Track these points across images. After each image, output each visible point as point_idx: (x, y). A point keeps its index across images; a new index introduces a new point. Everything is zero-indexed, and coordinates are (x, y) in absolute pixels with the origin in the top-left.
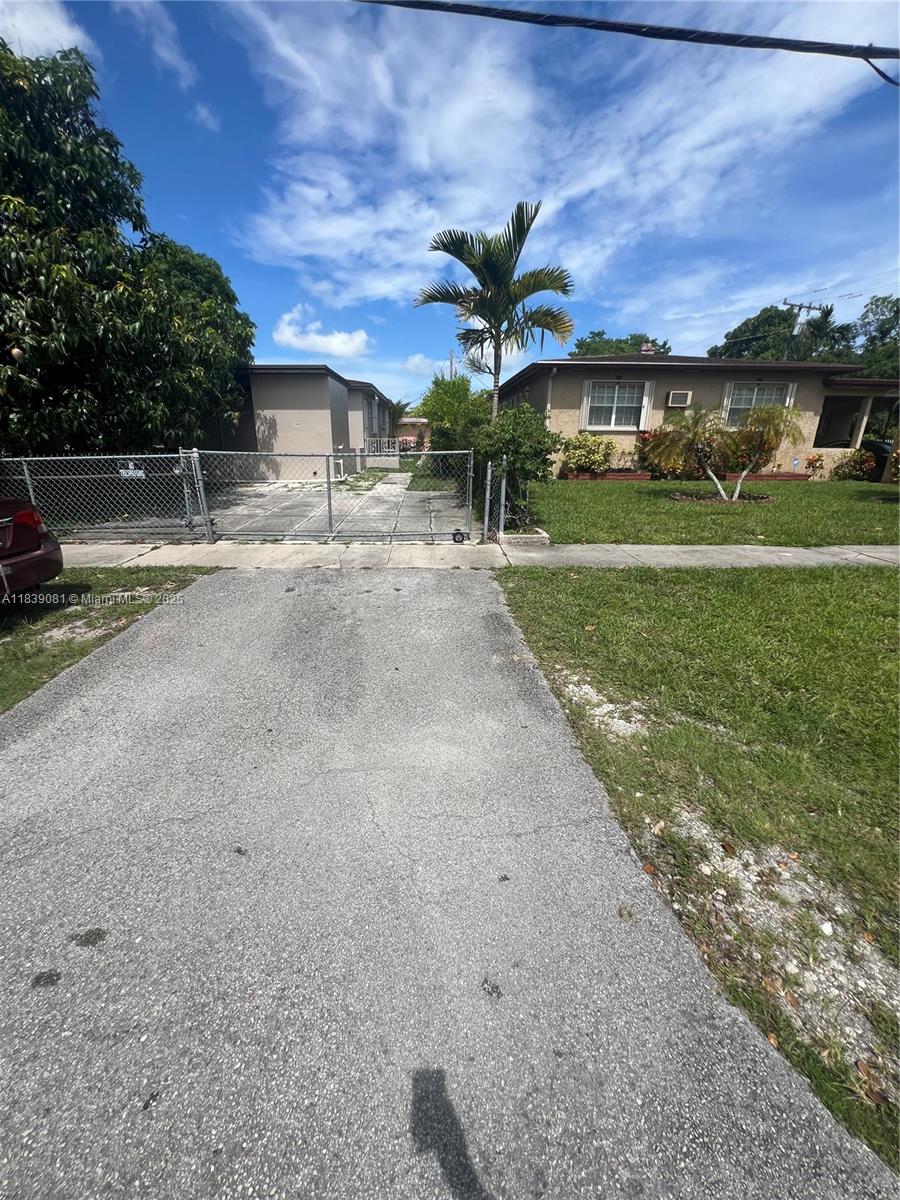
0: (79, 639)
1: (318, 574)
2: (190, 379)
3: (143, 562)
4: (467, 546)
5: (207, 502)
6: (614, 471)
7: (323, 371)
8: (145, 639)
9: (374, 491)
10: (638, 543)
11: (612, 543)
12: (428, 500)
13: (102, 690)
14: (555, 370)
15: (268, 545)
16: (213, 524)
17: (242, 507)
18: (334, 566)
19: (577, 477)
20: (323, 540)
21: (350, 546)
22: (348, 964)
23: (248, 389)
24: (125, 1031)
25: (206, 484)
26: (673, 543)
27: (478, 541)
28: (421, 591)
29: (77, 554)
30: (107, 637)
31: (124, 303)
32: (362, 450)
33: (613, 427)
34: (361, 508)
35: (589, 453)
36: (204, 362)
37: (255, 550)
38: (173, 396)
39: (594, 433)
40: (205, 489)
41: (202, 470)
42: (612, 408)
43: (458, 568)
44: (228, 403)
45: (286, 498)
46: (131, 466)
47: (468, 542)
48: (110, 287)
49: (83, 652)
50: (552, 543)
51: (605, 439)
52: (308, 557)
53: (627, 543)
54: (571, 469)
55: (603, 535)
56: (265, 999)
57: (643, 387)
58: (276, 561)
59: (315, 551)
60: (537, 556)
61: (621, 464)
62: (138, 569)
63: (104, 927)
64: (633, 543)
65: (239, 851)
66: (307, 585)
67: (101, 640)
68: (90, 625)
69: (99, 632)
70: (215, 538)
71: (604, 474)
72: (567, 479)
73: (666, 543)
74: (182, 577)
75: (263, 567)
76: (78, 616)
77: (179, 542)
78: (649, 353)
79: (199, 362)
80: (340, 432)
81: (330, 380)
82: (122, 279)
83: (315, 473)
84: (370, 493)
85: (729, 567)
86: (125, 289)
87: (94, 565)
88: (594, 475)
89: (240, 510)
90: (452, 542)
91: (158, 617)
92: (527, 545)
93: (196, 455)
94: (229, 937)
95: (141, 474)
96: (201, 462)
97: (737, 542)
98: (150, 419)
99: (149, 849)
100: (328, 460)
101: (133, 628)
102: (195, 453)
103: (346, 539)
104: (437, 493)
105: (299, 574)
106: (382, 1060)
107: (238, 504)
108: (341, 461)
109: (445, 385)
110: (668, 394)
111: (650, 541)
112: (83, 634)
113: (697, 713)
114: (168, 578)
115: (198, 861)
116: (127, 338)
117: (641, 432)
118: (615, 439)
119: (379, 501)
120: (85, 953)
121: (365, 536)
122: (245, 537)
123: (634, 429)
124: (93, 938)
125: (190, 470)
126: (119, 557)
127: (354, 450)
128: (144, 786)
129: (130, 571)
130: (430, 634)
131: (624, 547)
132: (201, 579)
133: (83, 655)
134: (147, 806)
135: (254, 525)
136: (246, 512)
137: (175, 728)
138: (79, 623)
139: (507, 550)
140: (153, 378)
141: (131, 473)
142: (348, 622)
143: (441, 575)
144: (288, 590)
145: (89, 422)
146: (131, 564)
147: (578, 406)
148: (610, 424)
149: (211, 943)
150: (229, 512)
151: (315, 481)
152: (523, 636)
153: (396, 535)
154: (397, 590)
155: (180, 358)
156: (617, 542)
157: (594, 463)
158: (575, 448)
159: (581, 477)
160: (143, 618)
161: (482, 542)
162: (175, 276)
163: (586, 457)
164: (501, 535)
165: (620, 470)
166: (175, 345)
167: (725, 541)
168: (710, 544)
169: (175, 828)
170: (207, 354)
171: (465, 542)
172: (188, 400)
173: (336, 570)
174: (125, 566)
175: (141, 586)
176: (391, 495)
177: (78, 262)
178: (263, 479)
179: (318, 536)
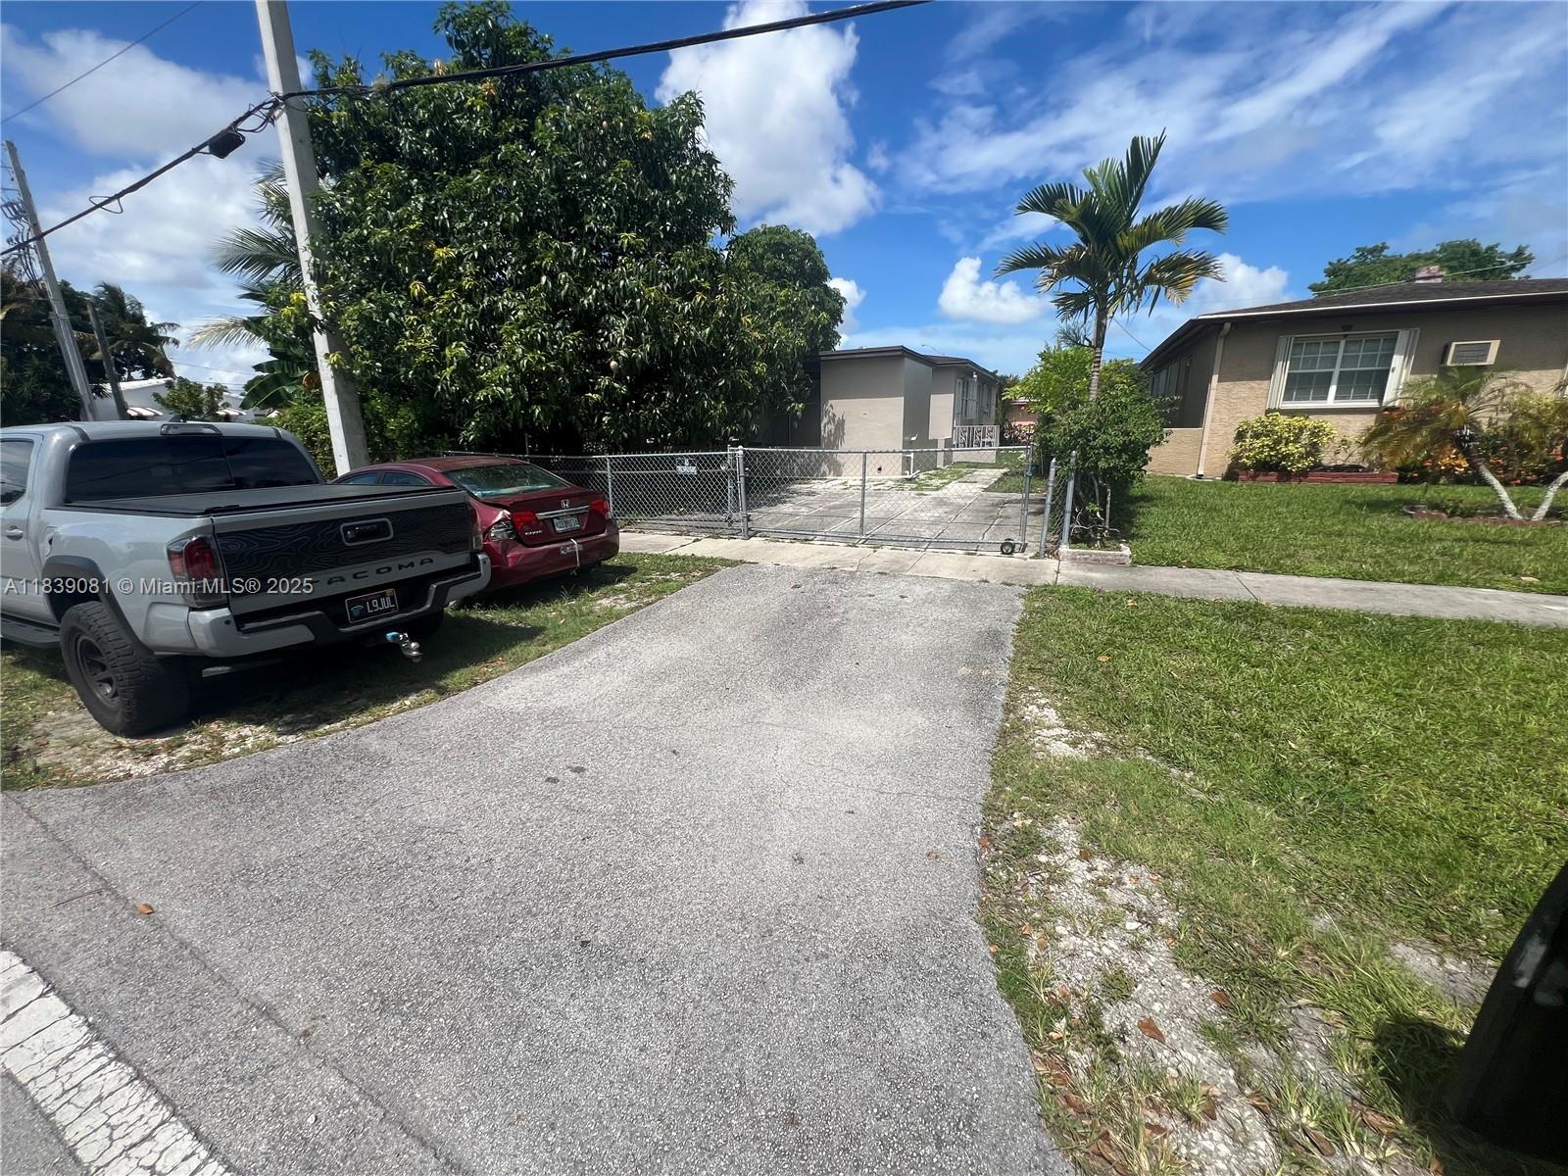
0: (618, 607)
1: (833, 575)
2: (753, 376)
3: (682, 552)
4: (1016, 559)
5: (747, 499)
6: (1326, 469)
7: (900, 353)
8: (663, 613)
9: (944, 491)
10: (1274, 572)
11: (1230, 569)
12: (1003, 503)
13: (624, 643)
14: (1228, 326)
15: (797, 544)
16: (749, 520)
17: (789, 505)
18: (850, 569)
19: (1254, 478)
20: (851, 542)
21: (879, 550)
22: (713, 820)
23: (817, 377)
24: (582, 810)
25: (747, 480)
26: (1336, 576)
27: (1032, 554)
28: (930, 600)
29: (632, 541)
30: (638, 608)
31: (701, 311)
32: (948, 443)
33: (1331, 402)
34: (916, 511)
35: (1277, 442)
36: (769, 358)
37: (783, 548)
38: (735, 394)
39: (1292, 413)
40: (746, 485)
41: (745, 467)
42: (1331, 374)
43: (986, 581)
44: (793, 395)
45: (840, 496)
46: (687, 463)
47: (1020, 555)
48: (690, 298)
49: (618, 617)
50: (1135, 563)
51: (1312, 421)
52: (829, 557)
53: (1253, 570)
54: (1246, 468)
55: (1221, 558)
56: (657, 821)
57: (1395, 340)
58: (796, 560)
59: (841, 553)
60: (1099, 577)
61: (1341, 459)
62: (677, 557)
63: (586, 767)
64: (1265, 572)
65: (674, 752)
66: (815, 583)
67: (632, 610)
68: (629, 599)
69: (634, 604)
70: (751, 534)
71: (1303, 474)
72: (1237, 480)
73: (1323, 576)
74: (708, 567)
75: (782, 564)
76: (622, 591)
77: (717, 537)
78: (1432, 281)
79: (763, 358)
80: (916, 420)
81: (908, 362)
82: (701, 289)
83: (880, 469)
84: (934, 494)
85: (1408, 614)
86: (703, 299)
87: (644, 552)
88: (1285, 475)
89: (786, 508)
90: (999, 554)
91: (679, 598)
92: (1098, 563)
93: (741, 452)
94: (650, 790)
95: (693, 470)
96: (744, 459)
97: (1466, 583)
98: (711, 418)
99: (622, 738)
100: (865, 457)
101: (658, 604)
102: (740, 451)
103: (875, 543)
104: (1019, 496)
105: (812, 573)
106: (709, 863)
107: (785, 502)
108: (912, 455)
109: (1055, 358)
110: (1447, 348)
111: (1298, 571)
112: (622, 604)
113: (1167, 756)
114: (696, 568)
115: (647, 751)
116: (698, 344)
117: (1387, 409)
118: (1330, 423)
119: (941, 502)
120: (574, 775)
121: (900, 541)
122: (776, 535)
123: (1374, 404)
124: (579, 770)
125: (735, 466)
126: (666, 546)
127: (935, 443)
128: (631, 705)
129: (670, 559)
130: (909, 640)
131: (1246, 576)
132: (724, 570)
133: (618, 619)
134: (628, 716)
135: (792, 524)
136: (791, 510)
137: (662, 675)
138: (621, 596)
139: (1067, 568)
140: (717, 378)
141: (687, 469)
142: (835, 620)
143: (960, 587)
144: (795, 587)
145: (661, 421)
146: (672, 553)
147: (1267, 374)
148: (1325, 398)
149: (639, 790)
150: (773, 509)
151: (880, 478)
152: (1012, 655)
153: (939, 543)
154: (902, 597)
155: (746, 357)
156: (1239, 568)
157: (1286, 457)
158: (1257, 436)
159: (1261, 478)
160: (668, 598)
161: (1037, 556)
162: (768, 259)
163: (1272, 449)
164: (1064, 549)
165: (1338, 468)
166: (741, 345)
167: (1441, 579)
168: (1410, 582)
169: (641, 731)
170: (771, 348)
171: (1015, 555)
172: (748, 395)
173: (850, 572)
174: (667, 554)
175: (675, 572)
176: (960, 496)
177: (669, 279)
178: (823, 477)
179: (849, 539)
